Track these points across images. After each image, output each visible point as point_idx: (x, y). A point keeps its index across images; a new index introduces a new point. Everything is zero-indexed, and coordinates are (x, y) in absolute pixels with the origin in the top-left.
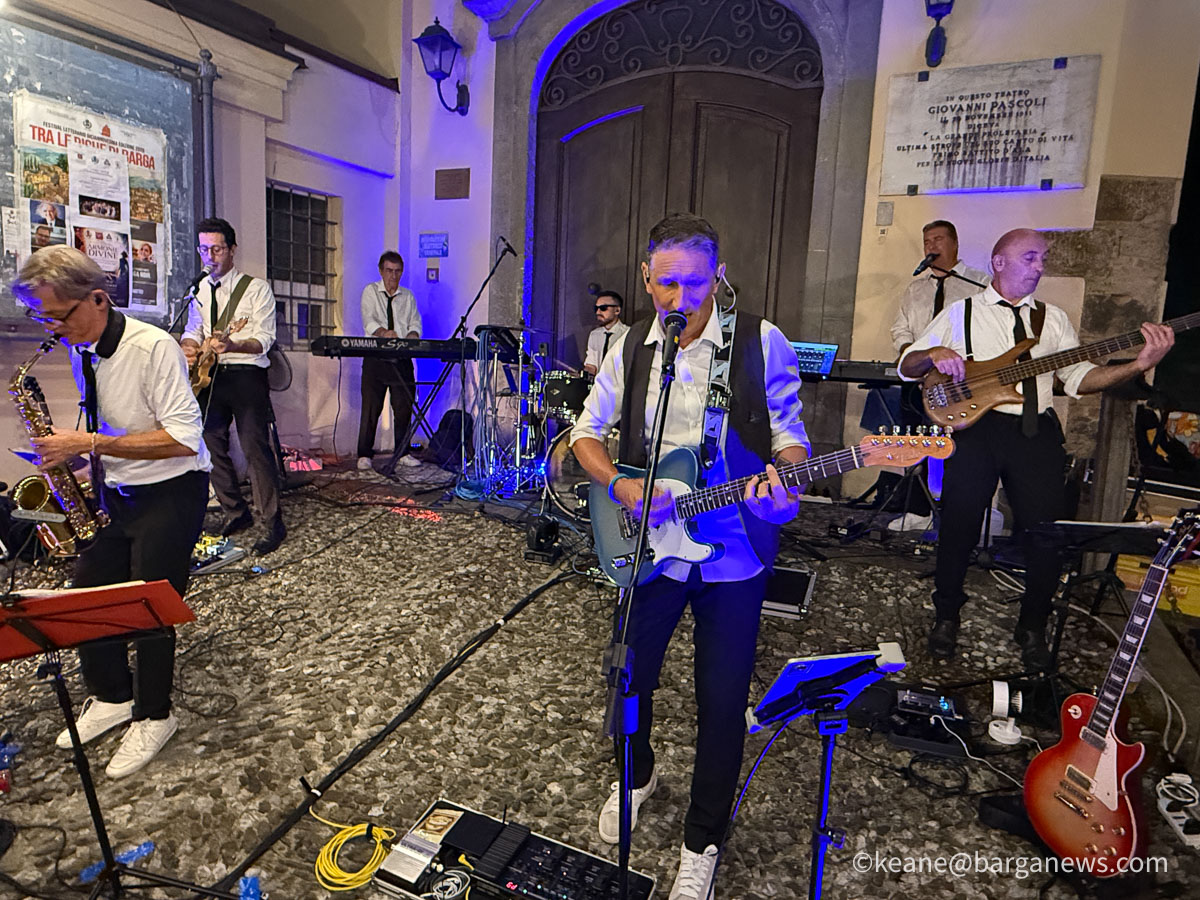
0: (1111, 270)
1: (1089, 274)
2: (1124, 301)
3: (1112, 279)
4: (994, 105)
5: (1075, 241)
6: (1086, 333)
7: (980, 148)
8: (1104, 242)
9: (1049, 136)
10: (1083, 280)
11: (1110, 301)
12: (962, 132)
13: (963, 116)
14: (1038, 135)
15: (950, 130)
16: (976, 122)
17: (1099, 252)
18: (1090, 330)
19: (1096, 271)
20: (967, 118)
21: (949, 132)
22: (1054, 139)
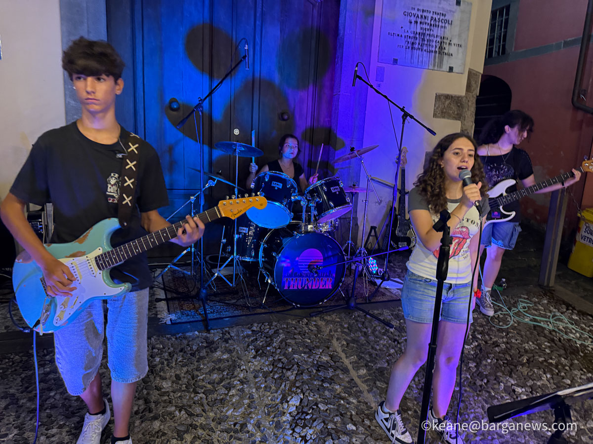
0: (465, 117)
1: (461, 119)
3: (465, 122)
4: (432, 19)
5: (458, 101)
7: (426, 42)
8: (466, 102)
9: (452, 42)
10: (460, 122)
12: (418, 31)
13: (419, 21)
14: (448, 42)
15: (413, 28)
16: (424, 26)
17: (464, 108)
20: (421, 23)
22: (454, 45)
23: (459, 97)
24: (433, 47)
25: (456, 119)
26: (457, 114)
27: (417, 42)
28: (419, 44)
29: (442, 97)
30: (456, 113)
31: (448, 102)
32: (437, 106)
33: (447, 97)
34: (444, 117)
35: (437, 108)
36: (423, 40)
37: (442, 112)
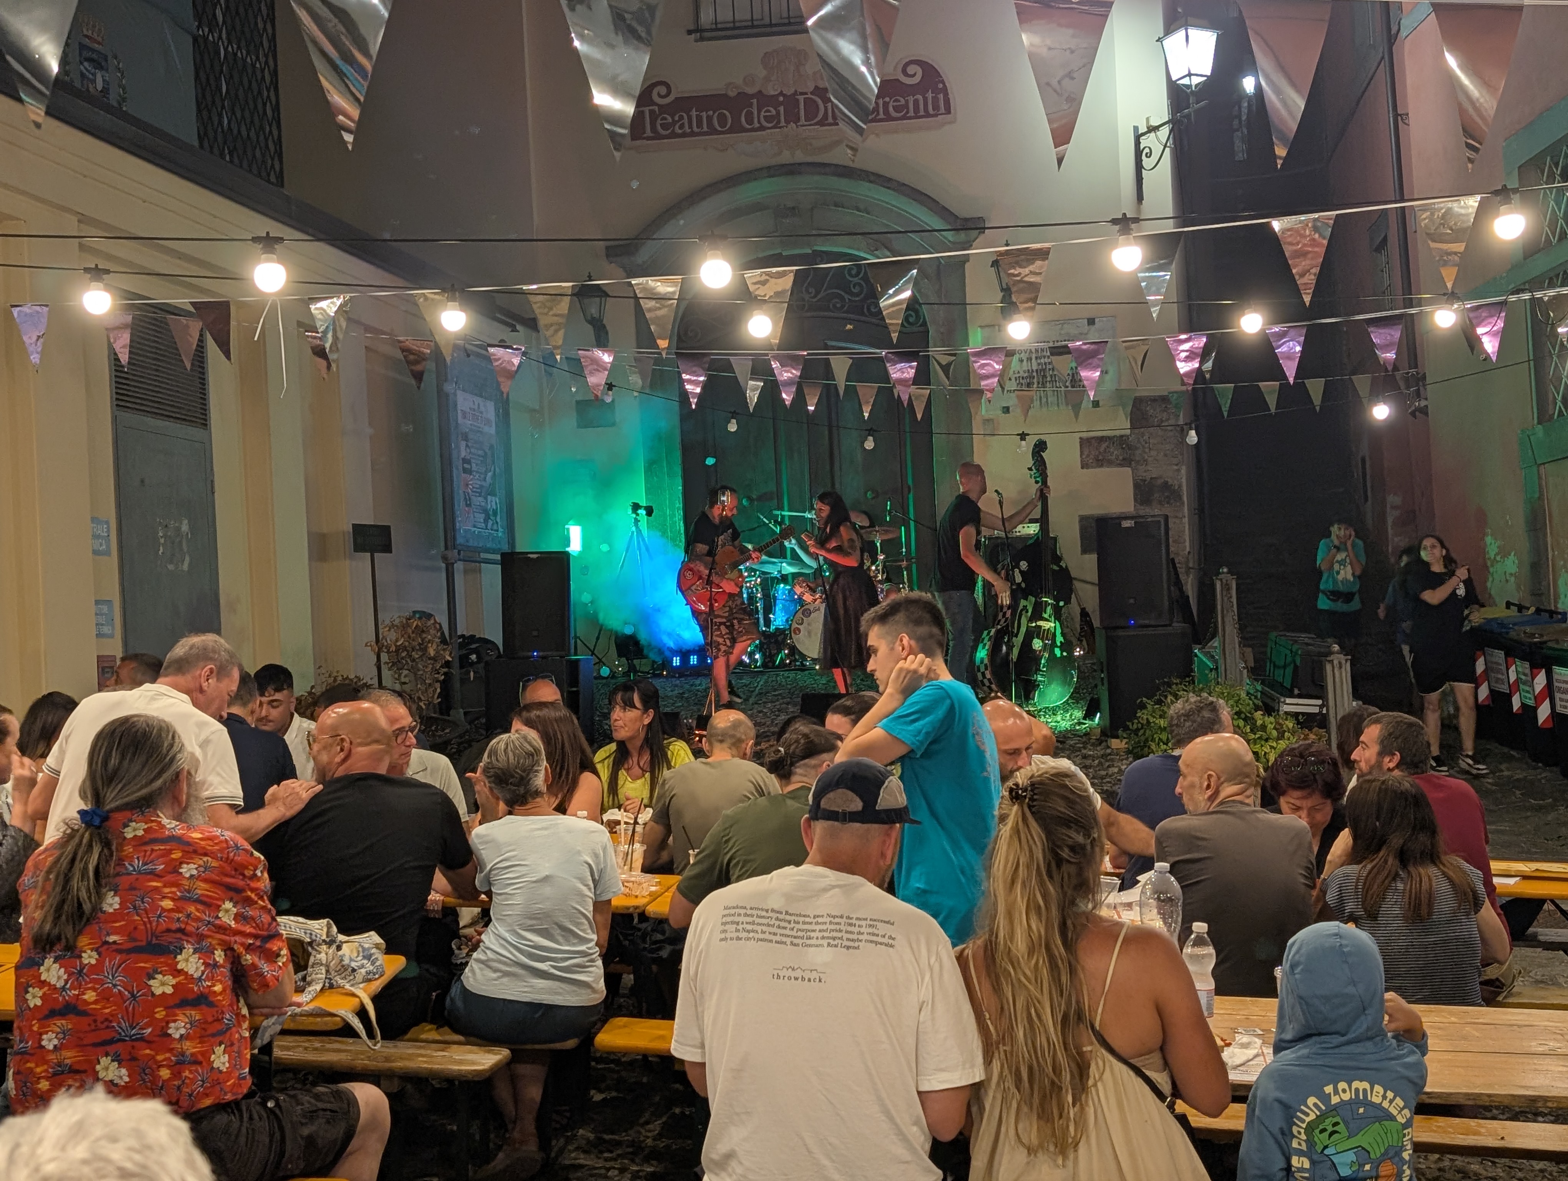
0: (1146, 460)
1: (1133, 464)
2: (1159, 482)
3: (1149, 468)
5: (1121, 440)
6: (1139, 507)
7: (1048, 379)
8: (1139, 442)
10: (1129, 469)
11: (1150, 482)
12: (1035, 367)
13: (1034, 356)
15: (1026, 366)
16: (1042, 361)
17: (1137, 448)
18: (1141, 504)
19: (1138, 462)
20: (1036, 358)
21: (1025, 368)
23: (1122, 436)
25: (1121, 465)
26: (1124, 459)
27: (1035, 380)
28: (1038, 383)
29: (1092, 441)
30: (1121, 458)
31: (1104, 445)
32: (1086, 453)
33: (1102, 439)
34: (1102, 466)
35: (1088, 456)
36: (1044, 376)
37: (1098, 460)
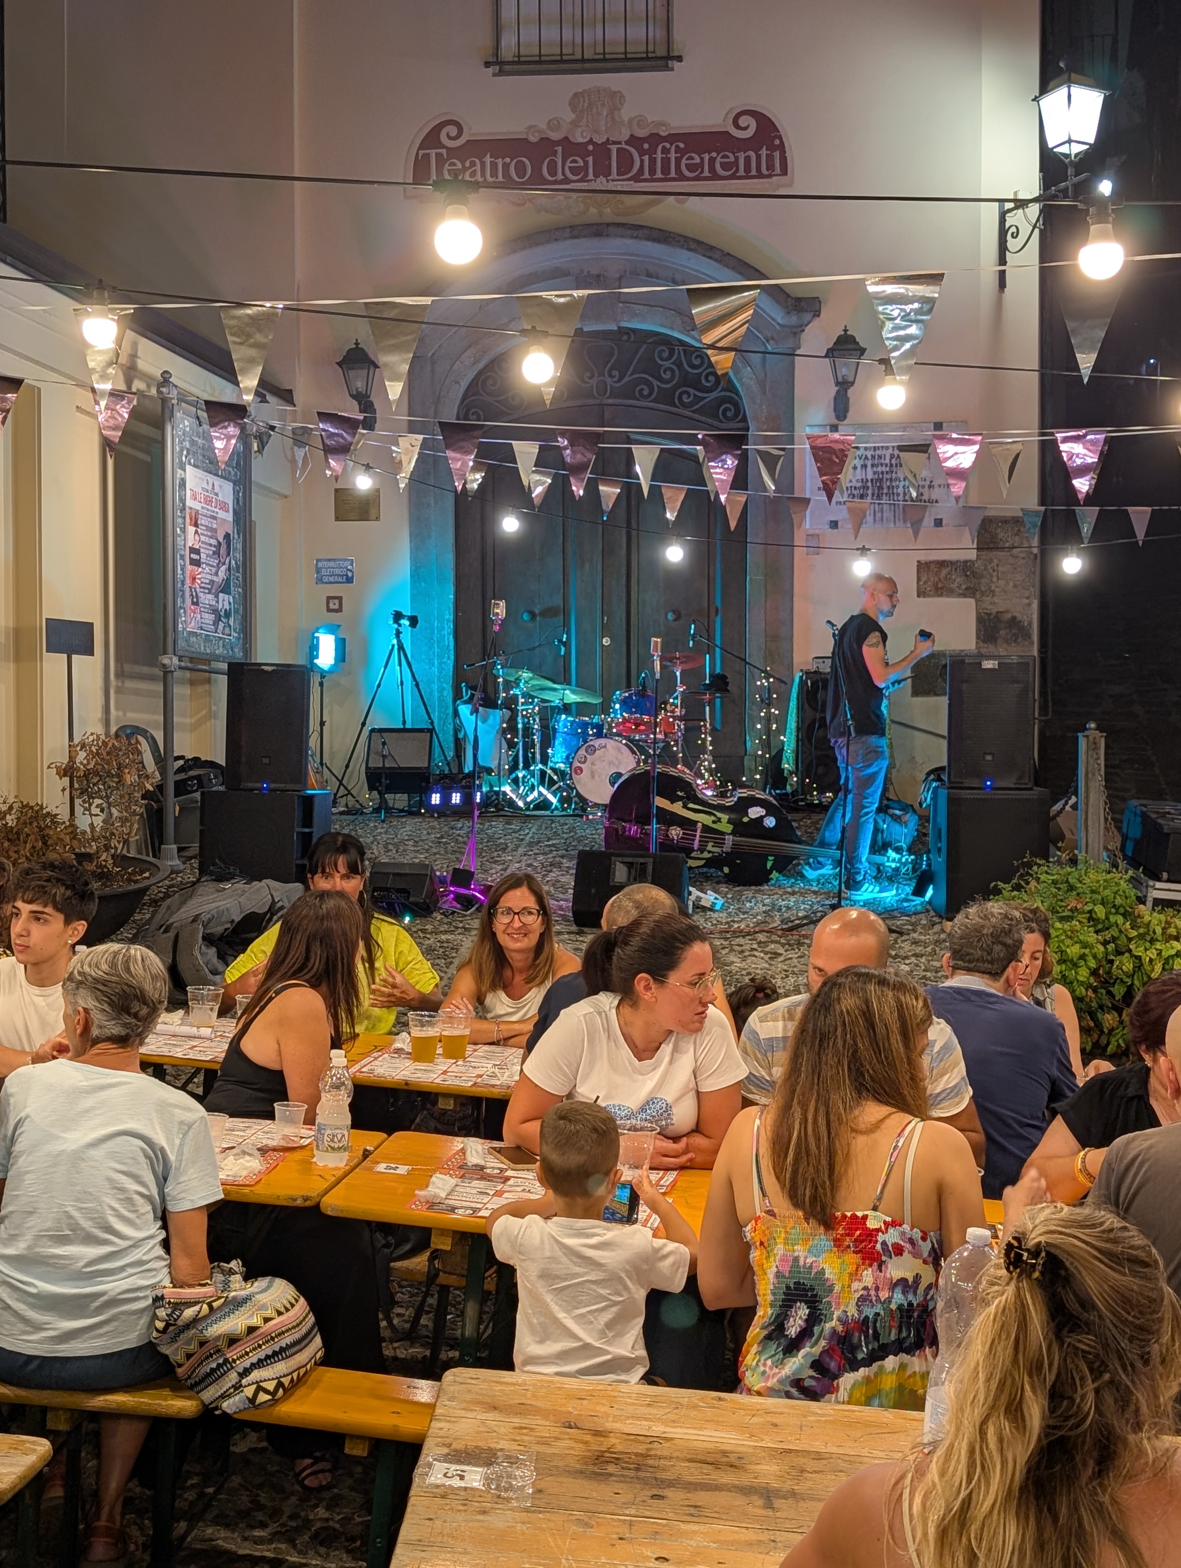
0: (993, 591)
1: (978, 595)
2: (1007, 616)
3: (996, 600)
4: (892, 456)
5: (965, 567)
6: (981, 644)
7: (885, 491)
8: (986, 569)
9: (935, 483)
10: (973, 601)
11: (996, 616)
12: (870, 476)
13: (869, 463)
14: (928, 483)
16: (879, 469)
17: (982, 577)
18: (984, 642)
19: (983, 593)
22: (940, 486)
23: (966, 562)
24: (898, 495)
25: (965, 596)
26: (967, 589)
27: (870, 492)
28: (873, 495)
29: (932, 566)
30: (964, 587)
31: (944, 572)
32: (924, 579)
33: (942, 564)
34: (941, 595)
35: (925, 583)
36: (880, 488)
37: (937, 589)
